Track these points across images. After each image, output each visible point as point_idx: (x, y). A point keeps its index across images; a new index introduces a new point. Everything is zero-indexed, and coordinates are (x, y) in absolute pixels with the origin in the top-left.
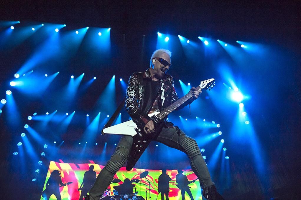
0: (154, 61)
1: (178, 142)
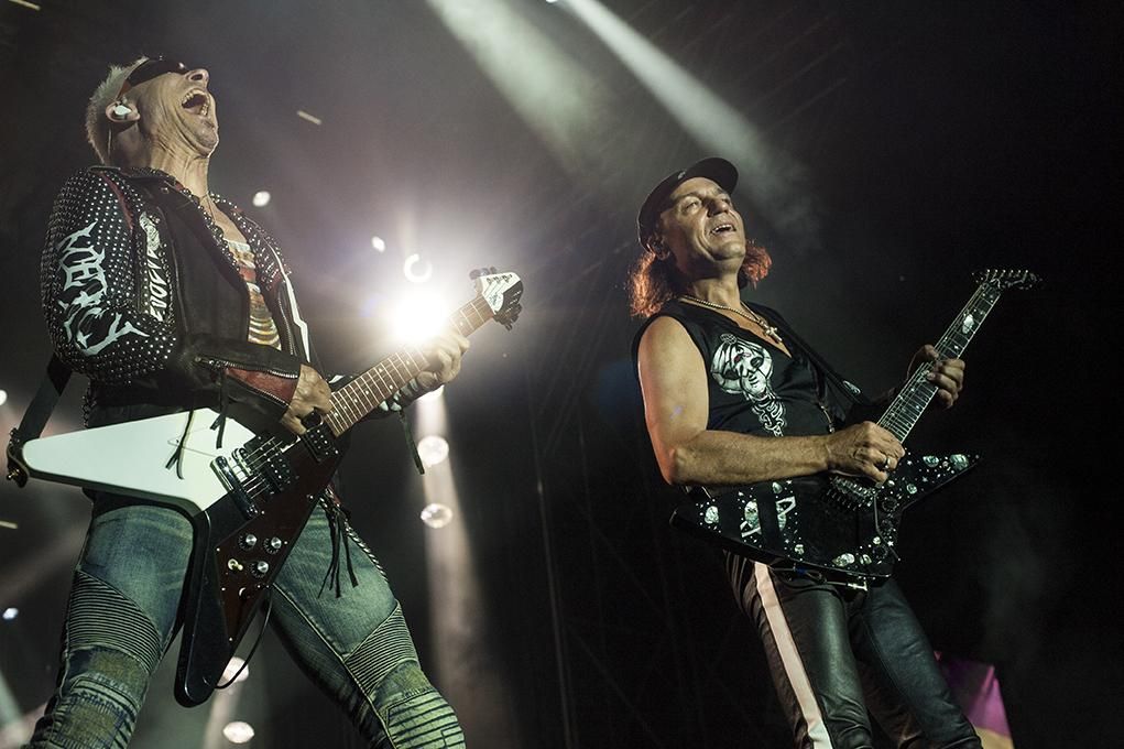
1: (371, 698)
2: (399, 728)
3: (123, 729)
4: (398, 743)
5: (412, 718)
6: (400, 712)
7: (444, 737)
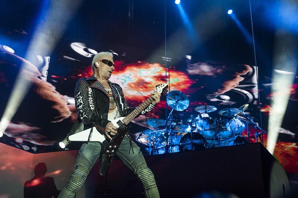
0: (97, 64)
1: (136, 170)
3: (83, 179)
5: (143, 173)
7: (149, 177)
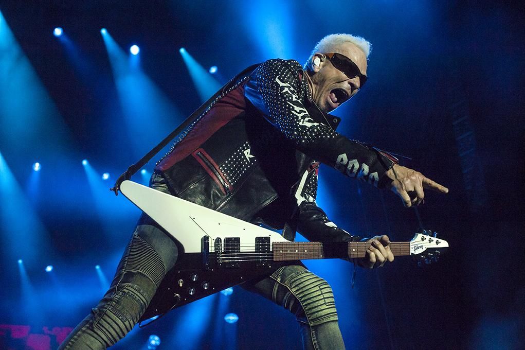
0: (317, 61)
2: (297, 288)
4: (298, 294)
5: (302, 282)
6: (295, 281)
